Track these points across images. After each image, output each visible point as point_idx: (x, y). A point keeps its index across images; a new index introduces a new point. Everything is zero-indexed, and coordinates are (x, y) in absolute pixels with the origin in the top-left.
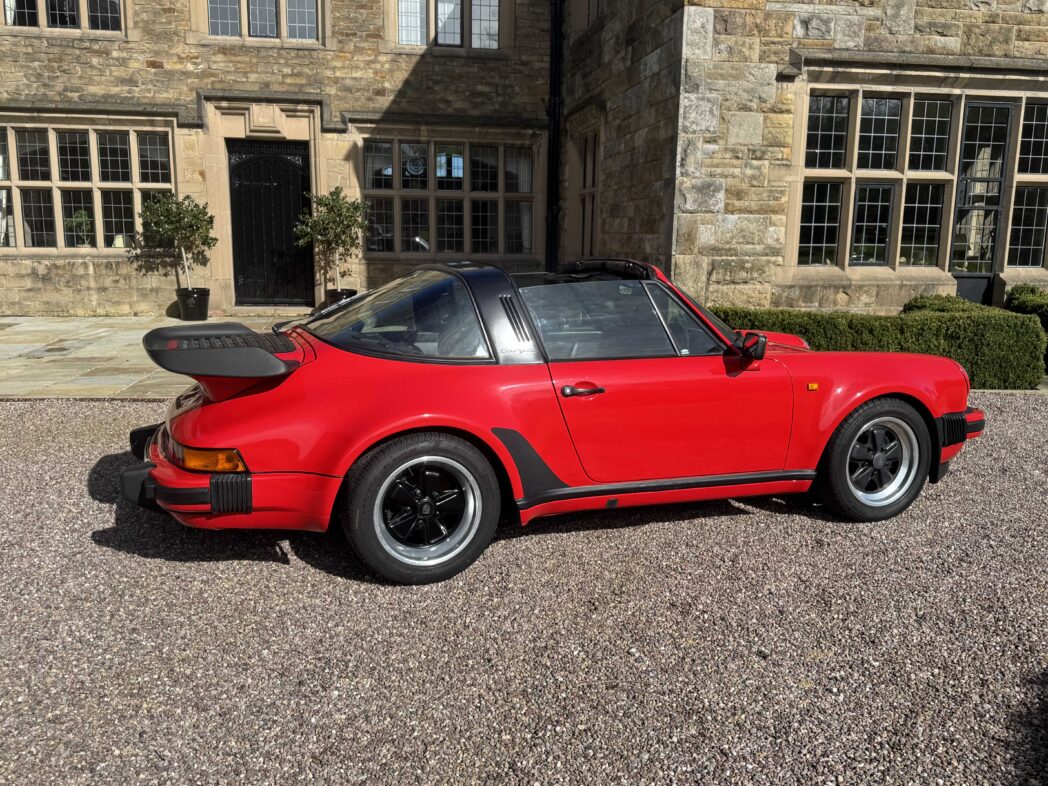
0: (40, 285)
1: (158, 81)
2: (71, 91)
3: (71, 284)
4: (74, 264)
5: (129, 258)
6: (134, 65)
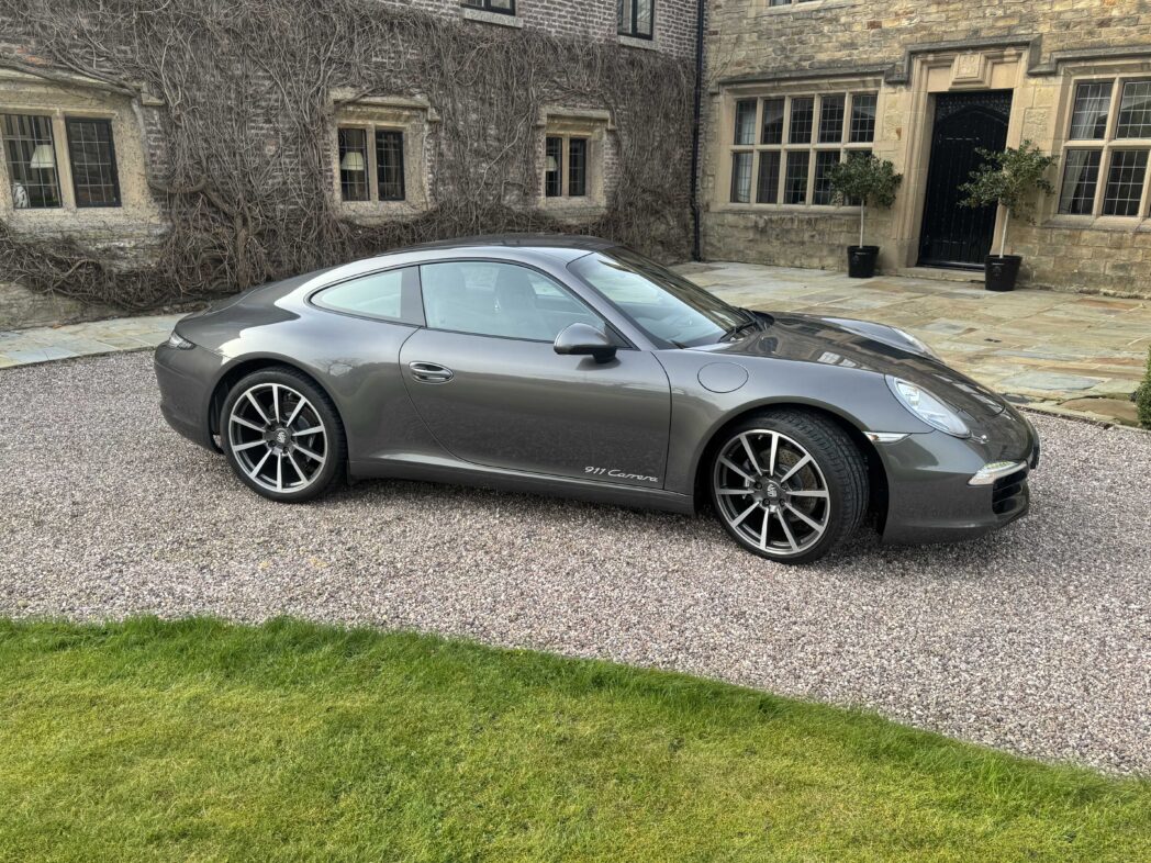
0: (758, 237)
1: (874, 41)
2: (805, 60)
3: (780, 237)
4: (784, 219)
6: (857, 28)
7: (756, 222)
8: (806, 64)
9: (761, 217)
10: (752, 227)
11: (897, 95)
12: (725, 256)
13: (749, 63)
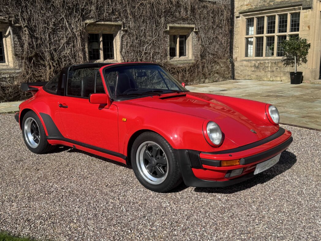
0: (256, 70)
3: (264, 69)
4: (265, 63)
5: (282, 60)
7: (255, 64)
8: (272, 3)
9: (257, 62)
10: (253, 66)
11: (308, 13)
12: (243, 77)
13: (250, 5)
